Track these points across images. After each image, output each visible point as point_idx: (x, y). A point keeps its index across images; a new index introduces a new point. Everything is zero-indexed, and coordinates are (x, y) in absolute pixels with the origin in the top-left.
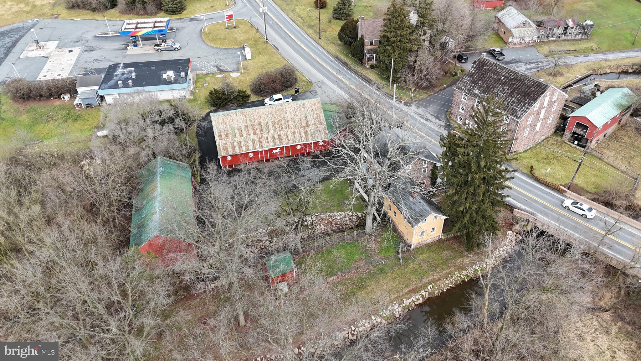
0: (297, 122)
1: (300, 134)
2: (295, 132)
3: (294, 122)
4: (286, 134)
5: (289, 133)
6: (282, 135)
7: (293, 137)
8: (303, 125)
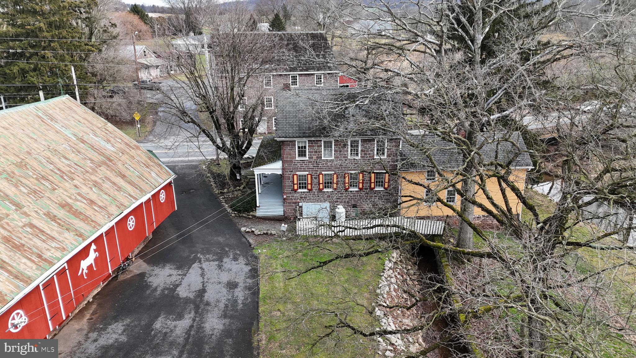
0: (72, 156)
1: (114, 183)
2: (96, 182)
3: (66, 158)
4: (79, 194)
5: (85, 190)
6: (70, 201)
7: (106, 197)
8: (96, 160)
